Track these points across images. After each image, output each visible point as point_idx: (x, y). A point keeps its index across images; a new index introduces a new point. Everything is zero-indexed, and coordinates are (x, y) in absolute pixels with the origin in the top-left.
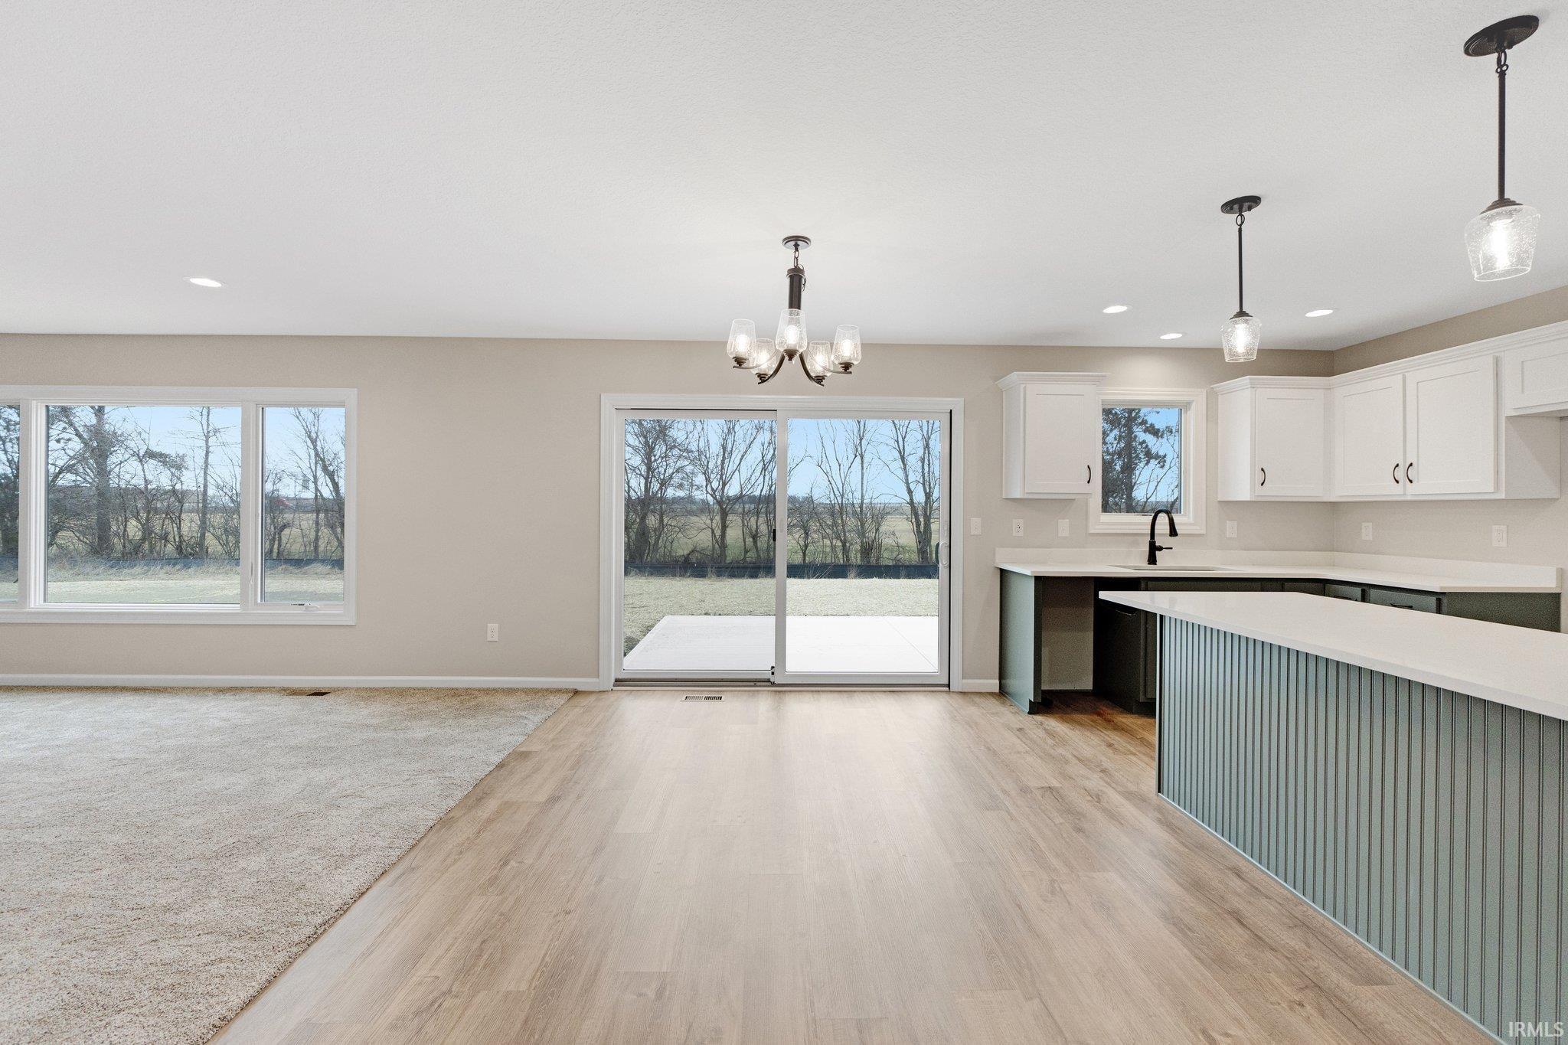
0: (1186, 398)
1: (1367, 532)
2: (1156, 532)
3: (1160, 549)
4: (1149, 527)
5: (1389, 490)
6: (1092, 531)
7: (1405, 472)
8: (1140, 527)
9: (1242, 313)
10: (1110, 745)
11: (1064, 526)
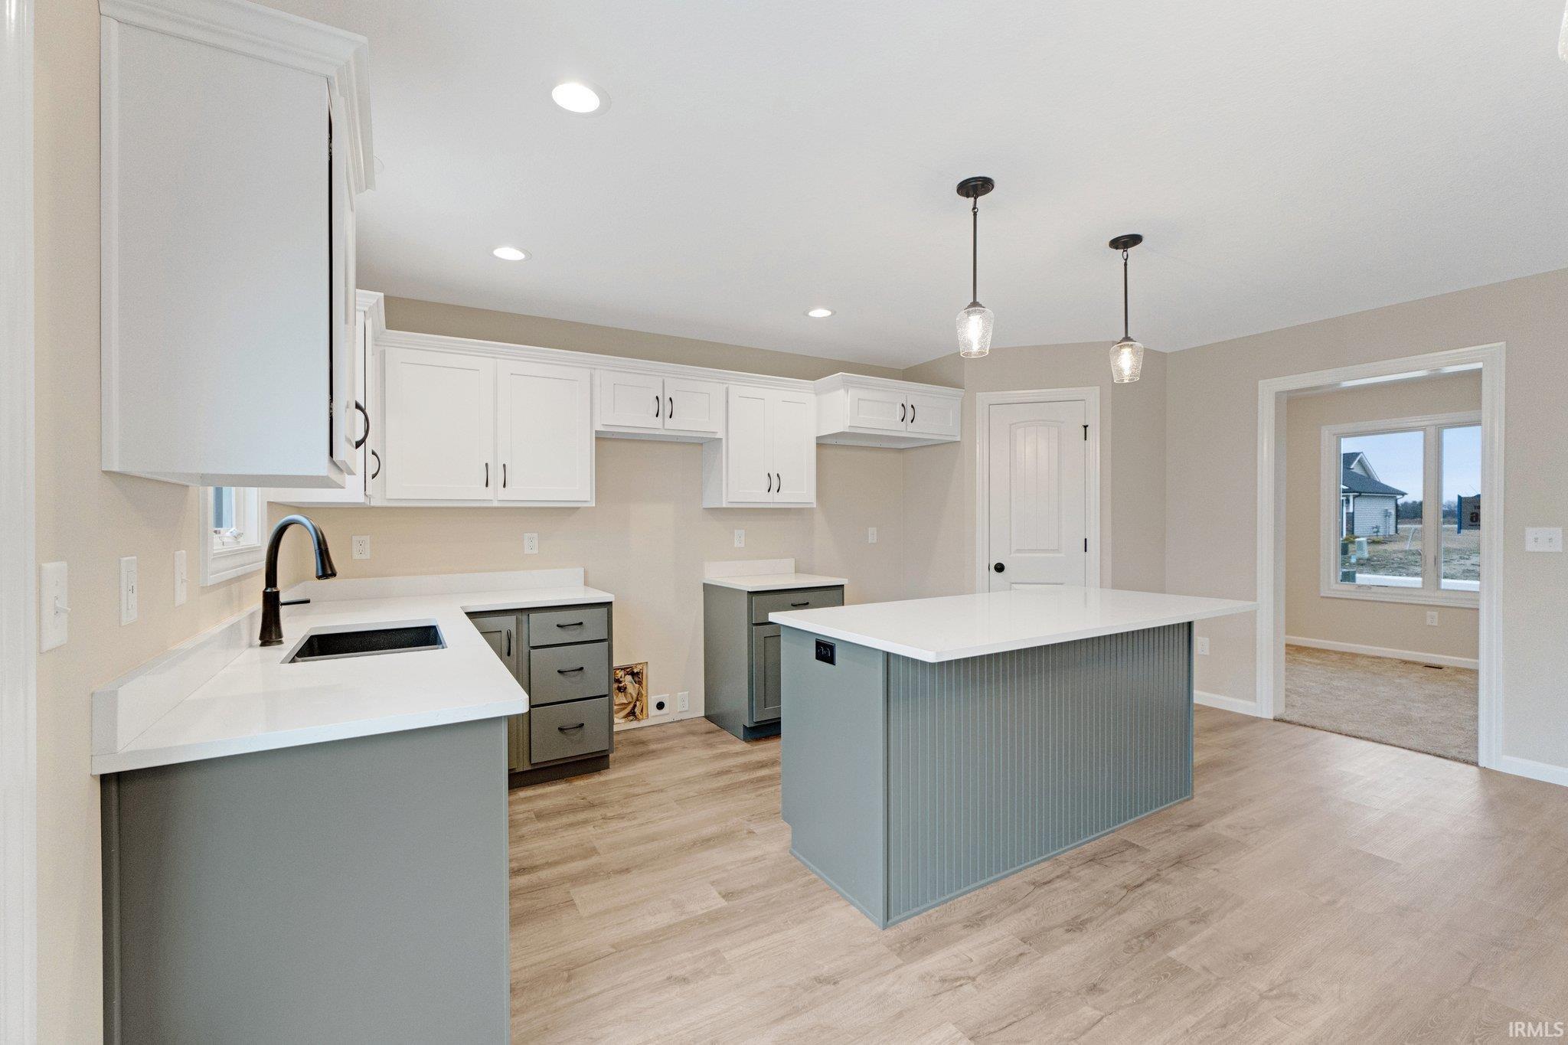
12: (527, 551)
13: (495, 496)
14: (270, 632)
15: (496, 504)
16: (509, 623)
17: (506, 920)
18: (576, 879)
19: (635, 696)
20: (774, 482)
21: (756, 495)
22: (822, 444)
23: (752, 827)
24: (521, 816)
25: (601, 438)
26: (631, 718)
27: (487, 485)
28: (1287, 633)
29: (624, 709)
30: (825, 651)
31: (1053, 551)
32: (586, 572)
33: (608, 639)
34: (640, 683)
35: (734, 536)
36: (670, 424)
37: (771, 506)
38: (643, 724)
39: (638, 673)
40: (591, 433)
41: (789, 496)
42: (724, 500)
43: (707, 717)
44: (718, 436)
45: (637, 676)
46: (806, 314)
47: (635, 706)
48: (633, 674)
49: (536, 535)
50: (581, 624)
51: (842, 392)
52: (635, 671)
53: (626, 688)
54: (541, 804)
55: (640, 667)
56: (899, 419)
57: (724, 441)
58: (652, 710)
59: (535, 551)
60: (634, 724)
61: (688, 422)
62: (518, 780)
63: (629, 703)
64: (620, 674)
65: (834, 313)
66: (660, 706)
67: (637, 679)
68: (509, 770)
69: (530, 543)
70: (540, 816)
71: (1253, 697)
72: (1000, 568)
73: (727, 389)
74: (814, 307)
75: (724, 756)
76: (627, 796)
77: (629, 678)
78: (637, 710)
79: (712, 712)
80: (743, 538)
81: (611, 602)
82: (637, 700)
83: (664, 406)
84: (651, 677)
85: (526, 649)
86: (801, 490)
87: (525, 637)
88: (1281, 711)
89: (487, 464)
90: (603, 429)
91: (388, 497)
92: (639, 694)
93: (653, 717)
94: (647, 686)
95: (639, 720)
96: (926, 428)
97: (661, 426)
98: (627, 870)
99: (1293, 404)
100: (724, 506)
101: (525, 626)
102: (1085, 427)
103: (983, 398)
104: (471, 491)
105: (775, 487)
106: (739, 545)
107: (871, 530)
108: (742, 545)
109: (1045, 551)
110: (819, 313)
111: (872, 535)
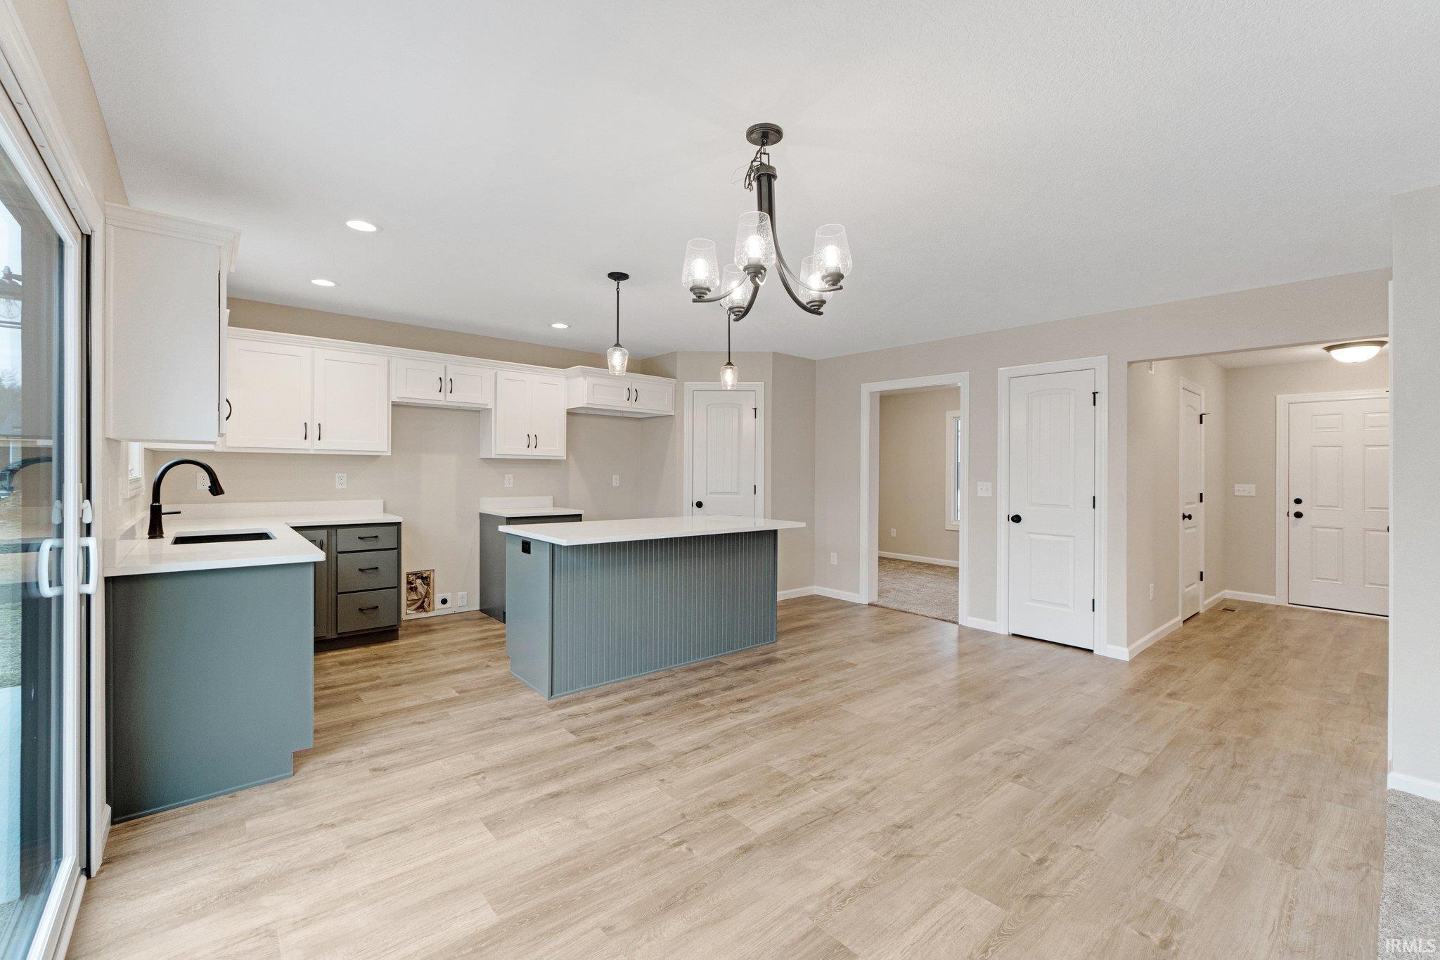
7: (312, 430)
12: (338, 486)
13: (312, 446)
14: (155, 530)
15: (312, 452)
16: (322, 535)
17: (312, 709)
18: (364, 690)
19: (424, 594)
20: (533, 441)
21: (519, 449)
22: (571, 414)
23: (490, 664)
24: (329, 664)
25: (395, 405)
26: (421, 610)
27: (305, 438)
28: (879, 550)
29: (415, 603)
30: (526, 546)
31: (734, 493)
32: (384, 503)
33: (398, 548)
34: (428, 585)
35: (504, 479)
36: (451, 397)
37: (531, 458)
38: (430, 614)
39: (426, 578)
40: (388, 402)
41: (541, 452)
42: (493, 452)
43: (481, 610)
44: (489, 407)
45: (426, 579)
46: (550, 325)
47: (424, 602)
48: (423, 579)
49: (345, 475)
50: (376, 537)
51: (581, 379)
52: (424, 575)
53: (417, 588)
54: (344, 658)
55: (428, 573)
56: (625, 398)
57: (493, 411)
58: (438, 604)
59: (344, 486)
60: (423, 615)
61: (463, 396)
62: (322, 645)
63: (420, 599)
64: (412, 578)
65: (571, 327)
66: (444, 601)
67: (425, 582)
68: (315, 638)
69: (340, 481)
70: (342, 664)
71: (857, 591)
72: (700, 505)
73: (496, 374)
74: (555, 321)
75: (486, 631)
76: (408, 653)
77: (419, 581)
78: (426, 605)
79: (486, 607)
80: (512, 480)
81: (400, 523)
82: (426, 597)
83: (446, 385)
84: (438, 581)
85: (334, 554)
86: (554, 446)
87: (334, 547)
88: (875, 599)
89: (306, 424)
90: (397, 400)
91: (227, 445)
92: (427, 593)
93: (438, 609)
94: (434, 587)
95: (427, 612)
96: (646, 406)
97: (443, 399)
98: (399, 685)
99: (886, 400)
100: (493, 457)
101: (334, 537)
102: (755, 409)
103: (690, 386)
104: (293, 442)
105: (533, 444)
106: (508, 486)
107: (614, 477)
108: (511, 486)
109: (728, 493)
110: (559, 326)
111: (616, 480)
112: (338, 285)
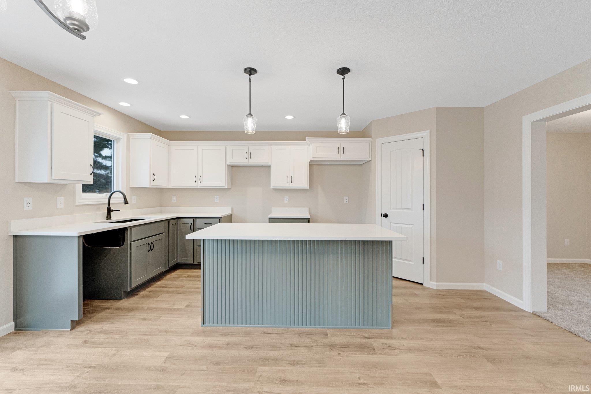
0: (120, 137)
1: (174, 199)
2: (111, 202)
3: (113, 211)
4: (107, 200)
5: (192, 184)
6: (78, 204)
7: (198, 179)
8: (102, 200)
9: (250, 114)
10: (145, 319)
11: (61, 202)
13: (200, 185)
14: (109, 216)
15: (199, 187)
16: (192, 221)
20: (290, 180)
21: (284, 185)
25: (229, 167)
27: (195, 182)
31: (409, 209)
32: (232, 208)
35: (284, 199)
36: (251, 161)
37: (290, 188)
40: (226, 165)
41: (294, 185)
42: (271, 186)
44: (269, 164)
46: (284, 118)
49: (218, 197)
50: (211, 223)
51: (311, 145)
56: (335, 153)
57: (271, 166)
59: (218, 202)
61: (257, 160)
65: (295, 117)
69: (216, 199)
71: (521, 298)
72: (386, 216)
73: (272, 147)
74: (287, 115)
80: (288, 199)
83: (249, 155)
86: (303, 182)
89: (195, 176)
90: (230, 164)
96: (350, 156)
97: (248, 162)
102: (423, 150)
103: (379, 141)
106: (286, 202)
107: (345, 198)
108: (287, 202)
109: (405, 209)
110: (289, 117)
111: (346, 200)
112: (190, 117)
